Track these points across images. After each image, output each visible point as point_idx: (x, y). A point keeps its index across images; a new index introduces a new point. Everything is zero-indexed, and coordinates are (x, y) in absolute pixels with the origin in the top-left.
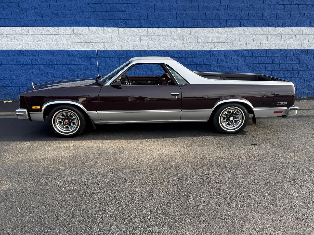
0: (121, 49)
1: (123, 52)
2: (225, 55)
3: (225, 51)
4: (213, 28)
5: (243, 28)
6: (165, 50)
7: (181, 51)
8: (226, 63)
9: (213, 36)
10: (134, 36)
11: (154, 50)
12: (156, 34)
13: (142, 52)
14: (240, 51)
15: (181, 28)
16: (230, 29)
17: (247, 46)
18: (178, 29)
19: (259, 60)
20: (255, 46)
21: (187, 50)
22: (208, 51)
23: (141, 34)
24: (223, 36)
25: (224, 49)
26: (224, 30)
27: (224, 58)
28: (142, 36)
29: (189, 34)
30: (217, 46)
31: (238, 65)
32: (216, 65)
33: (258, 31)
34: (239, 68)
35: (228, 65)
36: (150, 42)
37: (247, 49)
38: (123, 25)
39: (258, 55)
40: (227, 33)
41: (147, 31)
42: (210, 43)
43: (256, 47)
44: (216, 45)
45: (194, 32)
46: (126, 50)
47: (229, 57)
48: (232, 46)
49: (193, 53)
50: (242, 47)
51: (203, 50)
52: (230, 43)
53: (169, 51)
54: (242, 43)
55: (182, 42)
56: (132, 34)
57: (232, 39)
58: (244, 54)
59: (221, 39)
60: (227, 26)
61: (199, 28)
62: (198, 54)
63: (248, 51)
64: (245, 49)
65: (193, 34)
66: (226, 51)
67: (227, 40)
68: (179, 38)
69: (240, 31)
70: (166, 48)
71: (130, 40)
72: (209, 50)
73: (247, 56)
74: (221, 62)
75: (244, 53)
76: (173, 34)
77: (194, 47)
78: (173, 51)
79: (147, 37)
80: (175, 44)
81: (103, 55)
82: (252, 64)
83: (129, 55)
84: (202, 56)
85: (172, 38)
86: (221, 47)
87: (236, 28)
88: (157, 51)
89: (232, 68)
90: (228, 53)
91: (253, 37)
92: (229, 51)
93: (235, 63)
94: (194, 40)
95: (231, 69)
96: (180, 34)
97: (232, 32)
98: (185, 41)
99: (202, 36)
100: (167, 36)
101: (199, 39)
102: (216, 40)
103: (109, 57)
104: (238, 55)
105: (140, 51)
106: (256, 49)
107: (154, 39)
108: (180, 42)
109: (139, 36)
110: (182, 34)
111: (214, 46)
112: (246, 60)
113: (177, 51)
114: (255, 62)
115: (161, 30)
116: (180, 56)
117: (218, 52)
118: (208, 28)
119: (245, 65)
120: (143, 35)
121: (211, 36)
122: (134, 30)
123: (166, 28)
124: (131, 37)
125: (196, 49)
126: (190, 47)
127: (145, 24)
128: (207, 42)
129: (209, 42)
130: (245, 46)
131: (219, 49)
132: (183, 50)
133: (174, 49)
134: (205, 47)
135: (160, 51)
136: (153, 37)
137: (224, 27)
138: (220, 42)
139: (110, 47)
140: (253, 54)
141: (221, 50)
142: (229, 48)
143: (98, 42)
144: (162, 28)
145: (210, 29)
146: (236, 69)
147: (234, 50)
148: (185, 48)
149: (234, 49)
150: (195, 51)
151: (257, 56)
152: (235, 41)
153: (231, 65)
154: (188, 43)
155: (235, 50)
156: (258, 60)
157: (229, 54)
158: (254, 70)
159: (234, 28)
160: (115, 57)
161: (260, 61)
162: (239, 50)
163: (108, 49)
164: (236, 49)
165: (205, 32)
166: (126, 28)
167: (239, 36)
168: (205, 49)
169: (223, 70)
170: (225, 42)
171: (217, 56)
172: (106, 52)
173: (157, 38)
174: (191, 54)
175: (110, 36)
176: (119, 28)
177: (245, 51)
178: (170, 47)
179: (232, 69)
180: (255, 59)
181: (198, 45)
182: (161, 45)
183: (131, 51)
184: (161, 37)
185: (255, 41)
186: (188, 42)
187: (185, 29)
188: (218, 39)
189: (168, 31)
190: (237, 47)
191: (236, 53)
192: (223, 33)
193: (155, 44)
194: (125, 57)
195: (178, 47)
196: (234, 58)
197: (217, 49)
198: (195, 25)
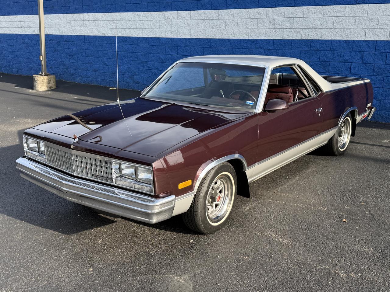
0: (205, 38)
1: (208, 41)
2: (331, 48)
3: (331, 42)
4: (316, 7)
5: (361, 5)
6: (252, 38)
7: (272, 39)
8: (332, 61)
9: (315, 18)
10: (220, 20)
11: (239, 38)
12: (243, 18)
13: (226, 41)
14: (355, 43)
15: (272, 8)
16: (340, 7)
17: (366, 34)
18: (269, 9)
19: (386, 59)
20: (380, 35)
21: (279, 38)
22: (307, 40)
23: (227, 17)
24: (330, 19)
25: (330, 39)
26: (331, 10)
27: (330, 52)
28: (228, 21)
29: (282, 16)
30: (320, 34)
31: (351, 65)
32: (317, 63)
33: (387, 10)
34: (352, 70)
35: (335, 63)
36: (235, 28)
37: (367, 39)
38: (208, 6)
39: (385, 50)
40: (335, 14)
41: (233, 13)
42: (310, 30)
43: (382, 37)
44: (319, 32)
45: (289, 14)
46: (210, 38)
47: (336, 51)
48: (342, 34)
49: (286, 44)
50: (359, 35)
51: (300, 39)
52: (339, 30)
53: (256, 40)
54: (359, 30)
55: (273, 27)
56: (217, 17)
57: (343, 22)
58: (360, 48)
59: (326, 24)
60: (337, 3)
61: (296, 7)
62: (292, 44)
63: (368, 43)
64: (363, 39)
65: (288, 16)
66: (333, 42)
67: (335, 24)
68: (270, 22)
69: (356, 11)
70: (253, 36)
71: (215, 26)
72: (309, 40)
73: (366, 51)
74: (325, 59)
75: (362, 46)
76: (263, 16)
77: (288, 35)
78: (261, 40)
79: (233, 22)
80: (264, 30)
81: (189, 44)
82: (373, 65)
83: (213, 44)
84: (298, 48)
85: (261, 22)
86: (325, 35)
87: (350, 6)
88: (243, 39)
89: (341, 68)
90: (336, 45)
91: (377, 19)
92: (338, 41)
93: (346, 61)
94: (289, 24)
95: (339, 69)
96: (272, 17)
97: (343, 11)
98: (277, 26)
99: (300, 18)
100: (255, 20)
101: (295, 23)
102: (319, 25)
103: (194, 47)
104: (352, 48)
105: (225, 39)
106: (381, 40)
107: (240, 24)
108: (271, 27)
109: (224, 20)
110: (274, 17)
111: (316, 34)
112: (364, 58)
113: (266, 40)
114: (379, 62)
115: (249, 11)
116: (270, 48)
117: (321, 42)
118: (308, 7)
119: (361, 64)
120: (228, 18)
121: (311, 18)
122: (220, 13)
123: (255, 9)
124: (216, 22)
125: (291, 38)
126: (283, 34)
127: (231, 4)
128: (306, 28)
129: (309, 27)
130: (364, 34)
131: (322, 39)
132: (274, 38)
133: (263, 38)
134: (303, 35)
135: (246, 39)
136: (239, 21)
137: (331, 4)
138: (325, 27)
139: (195, 35)
140: (377, 48)
141: (325, 40)
142: (337, 38)
143: (185, 28)
144: (250, 8)
145: (311, 8)
146: (348, 71)
147: (345, 41)
148: (277, 36)
149: (345, 38)
150: (288, 40)
151: (384, 52)
152: (348, 27)
153: (340, 63)
154: (280, 30)
155: (348, 41)
156: (384, 58)
157: (337, 47)
158: (378, 74)
159: (347, 5)
160: (200, 46)
161: (387, 61)
162: (353, 41)
163: (193, 37)
164: (348, 39)
165: (305, 12)
166: (212, 11)
167: (354, 19)
168: (303, 38)
169: (328, 71)
170: (333, 28)
171: (319, 48)
172: (191, 40)
173: (244, 22)
174: (284, 45)
175: (196, 21)
176: (205, 11)
177: (363, 43)
178: (258, 35)
179: (342, 70)
180: (380, 56)
181: (294, 32)
182: (248, 32)
183: (215, 39)
184: (248, 21)
185: (381, 27)
186: (280, 27)
187: (277, 8)
188: (322, 23)
189: (256, 13)
190: (349, 37)
191: (348, 45)
192: (329, 13)
193: (241, 30)
194: (208, 47)
195: (268, 34)
196: (345, 53)
197: (320, 39)
198: (291, 3)
